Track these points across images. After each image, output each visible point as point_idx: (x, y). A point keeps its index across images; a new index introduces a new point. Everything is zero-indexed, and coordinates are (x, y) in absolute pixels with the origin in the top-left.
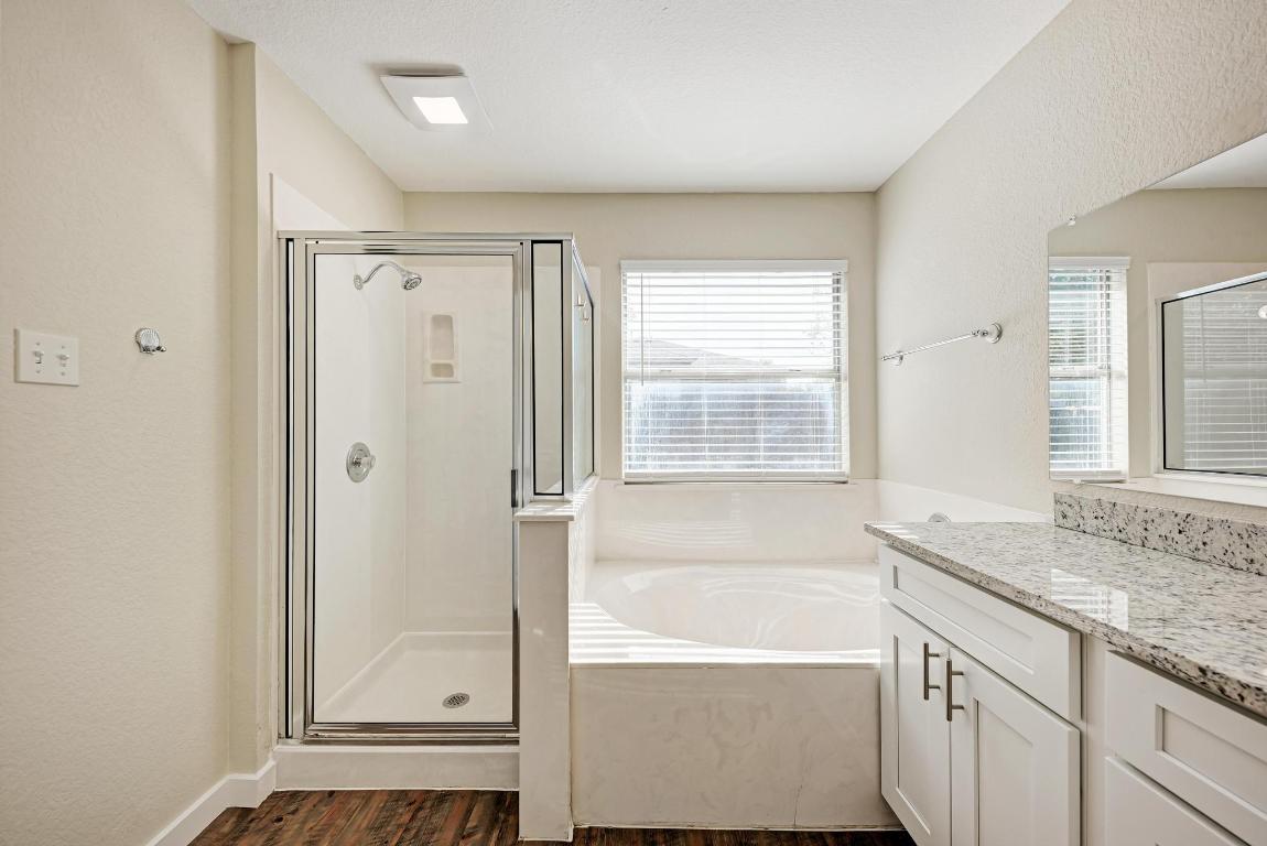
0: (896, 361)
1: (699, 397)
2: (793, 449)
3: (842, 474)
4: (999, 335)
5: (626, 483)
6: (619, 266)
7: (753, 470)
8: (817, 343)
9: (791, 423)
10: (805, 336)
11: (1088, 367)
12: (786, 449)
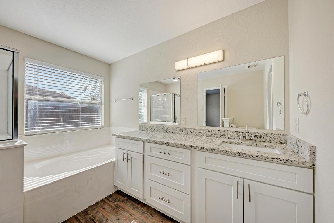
0: (114, 102)
1: (59, 107)
2: (90, 121)
3: (102, 126)
4: (133, 99)
5: (26, 136)
6: (24, 59)
7: (77, 127)
8: (86, 92)
9: (89, 114)
10: (82, 89)
11: (143, 105)
12: (87, 121)
